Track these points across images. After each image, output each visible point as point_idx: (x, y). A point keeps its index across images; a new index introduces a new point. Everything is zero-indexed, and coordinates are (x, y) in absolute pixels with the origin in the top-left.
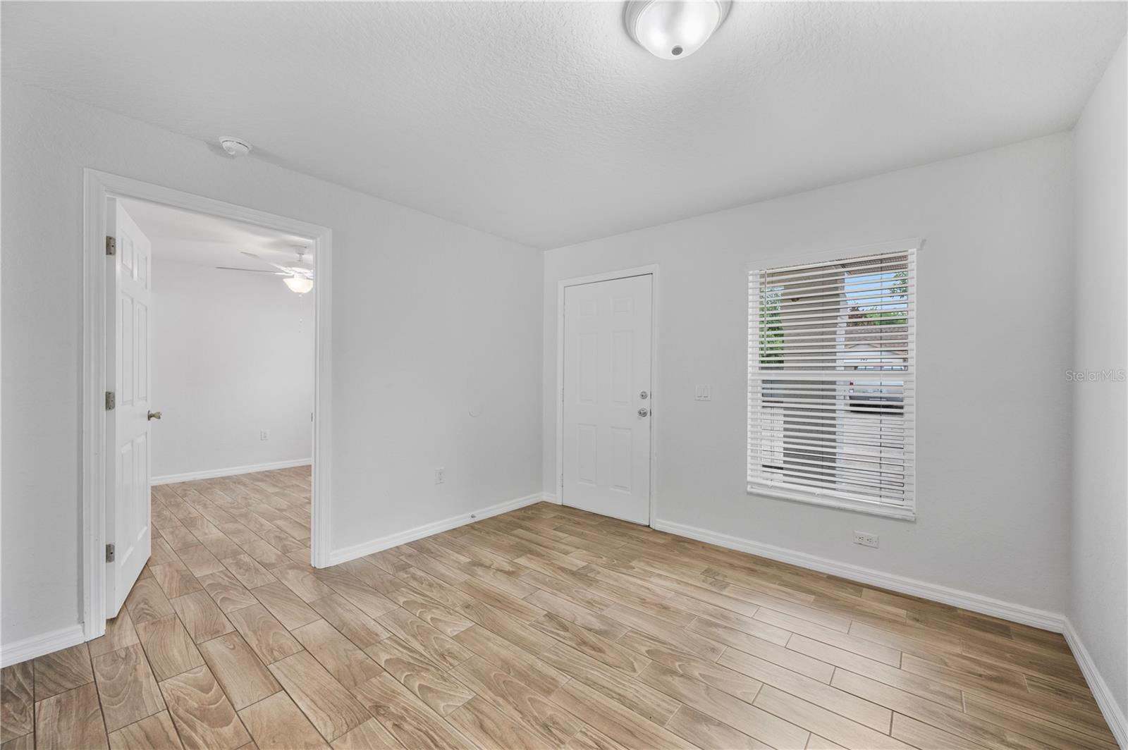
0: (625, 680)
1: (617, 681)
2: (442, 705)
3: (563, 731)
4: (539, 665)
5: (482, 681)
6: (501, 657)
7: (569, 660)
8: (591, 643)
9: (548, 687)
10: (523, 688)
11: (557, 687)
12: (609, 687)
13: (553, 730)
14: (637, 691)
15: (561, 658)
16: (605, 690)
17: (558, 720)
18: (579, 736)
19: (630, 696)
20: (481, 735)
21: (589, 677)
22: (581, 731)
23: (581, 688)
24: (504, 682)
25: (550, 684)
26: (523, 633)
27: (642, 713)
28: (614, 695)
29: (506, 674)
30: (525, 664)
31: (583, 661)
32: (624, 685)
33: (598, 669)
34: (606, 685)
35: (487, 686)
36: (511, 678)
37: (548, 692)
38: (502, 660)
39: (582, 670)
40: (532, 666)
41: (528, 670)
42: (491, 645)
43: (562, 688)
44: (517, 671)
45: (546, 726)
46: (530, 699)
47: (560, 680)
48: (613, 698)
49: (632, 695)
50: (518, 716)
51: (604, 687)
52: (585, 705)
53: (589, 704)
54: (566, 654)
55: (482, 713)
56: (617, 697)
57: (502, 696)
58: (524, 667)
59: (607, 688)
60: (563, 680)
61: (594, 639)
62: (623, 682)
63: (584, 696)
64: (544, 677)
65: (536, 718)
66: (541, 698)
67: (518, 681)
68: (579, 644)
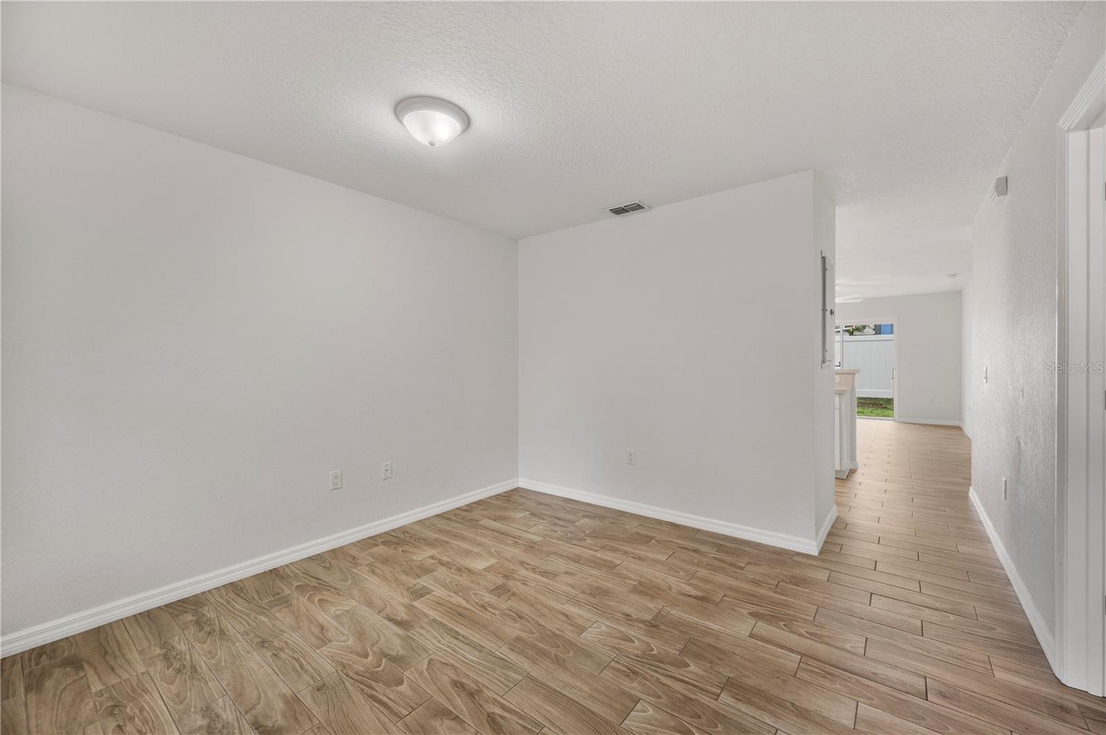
0: (445, 650)
1: (453, 650)
2: (604, 628)
3: (508, 615)
4: (526, 665)
5: (579, 647)
6: (568, 672)
7: (493, 670)
8: (463, 694)
9: (517, 644)
10: (540, 642)
11: (511, 644)
12: (463, 644)
13: (515, 615)
14: (439, 642)
15: (503, 673)
16: (468, 642)
17: (512, 621)
18: (497, 612)
19: (448, 638)
20: (566, 612)
21: (478, 653)
22: (495, 615)
23: (488, 643)
24: (558, 647)
25: (515, 646)
26: (550, 708)
27: (445, 626)
28: (461, 638)
29: (559, 654)
30: (541, 665)
31: (479, 670)
32: (448, 647)
33: (466, 660)
34: (465, 647)
35: (572, 642)
36: (553, 651)
37: (518, 639)
38: (567, 669)
39: (483, 660)
40: (534, 663)
41: (538, 659)
42: (586, 689)
43: (506, 643)
44: (548, 657)
45: (521, 617)
46: (534, 633)
47: (507, 650)
48: (463, 636)
49: (446, 638)
50: (541, 622)
51: (467, 644)
52: (488, 630)
53: (485, 631)
54: (497, 678)
55: (570, 624)
56: (458, 637)
57: (556, 635)
58: (541, 662)
59: (464, 643)
60: (503, 651)
61: (458, 701)
62: (448, 649)
63: (488, 637)
64: (521, 652)
65: (528, 621)
66: (524, 635)
67: (546, 647)
68: (479, 691)
